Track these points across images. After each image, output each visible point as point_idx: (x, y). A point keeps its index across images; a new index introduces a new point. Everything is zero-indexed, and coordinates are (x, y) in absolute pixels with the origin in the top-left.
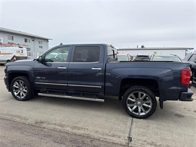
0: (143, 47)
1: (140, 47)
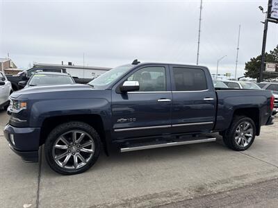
0: (70, 64)
1: (66, 64)
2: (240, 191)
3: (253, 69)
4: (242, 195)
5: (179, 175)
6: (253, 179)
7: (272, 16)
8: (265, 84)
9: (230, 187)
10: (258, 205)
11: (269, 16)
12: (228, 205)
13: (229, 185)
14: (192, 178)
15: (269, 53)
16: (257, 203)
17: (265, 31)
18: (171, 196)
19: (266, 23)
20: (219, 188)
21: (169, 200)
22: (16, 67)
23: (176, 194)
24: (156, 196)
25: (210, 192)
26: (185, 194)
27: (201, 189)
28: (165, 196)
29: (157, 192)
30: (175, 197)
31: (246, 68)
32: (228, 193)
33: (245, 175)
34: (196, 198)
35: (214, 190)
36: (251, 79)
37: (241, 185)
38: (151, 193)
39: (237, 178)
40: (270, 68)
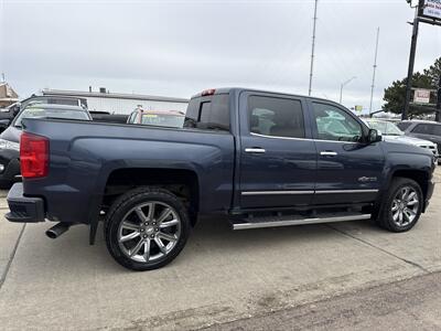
2: (334, 303)
3: (396, 99)
4: (334, 311)
5: (239, 276)
6: (359, 282)
7: (426, 12)
8: (410, 124)
9: (318, 297)
10: (357, 328)
11: (420, 13)
12: (308, 327)
13: (317, 293)
14: (260, 280)
15: (422, 73)
16: (356, 323)
17: (414, 38)
18: (216, 312)
19: (415, 25)
20: (300, 297)
21: (211, 321)
22: (17, 97)
23: (226, 309)
24: (191, 313)
25: (284, 304)
26: (241, 309)
27: (268, 300)
28: (206, 314)
29: (192, 306)
30: (222, 314)
31: (386, 97)
32: (313, 306)
33: (348, 276)
34: (257, 316)
35: (291, 303)
36: (394, 115)
37: (338, 293)
38: (184, 307)
39: (334, 280)
40: (422, 97)
